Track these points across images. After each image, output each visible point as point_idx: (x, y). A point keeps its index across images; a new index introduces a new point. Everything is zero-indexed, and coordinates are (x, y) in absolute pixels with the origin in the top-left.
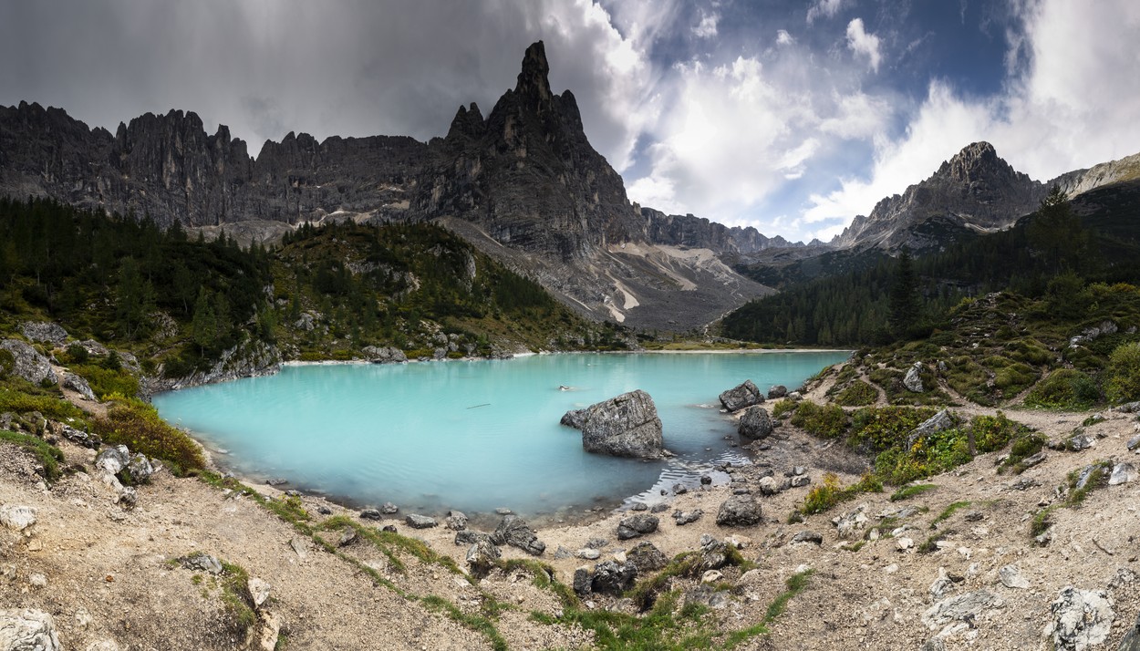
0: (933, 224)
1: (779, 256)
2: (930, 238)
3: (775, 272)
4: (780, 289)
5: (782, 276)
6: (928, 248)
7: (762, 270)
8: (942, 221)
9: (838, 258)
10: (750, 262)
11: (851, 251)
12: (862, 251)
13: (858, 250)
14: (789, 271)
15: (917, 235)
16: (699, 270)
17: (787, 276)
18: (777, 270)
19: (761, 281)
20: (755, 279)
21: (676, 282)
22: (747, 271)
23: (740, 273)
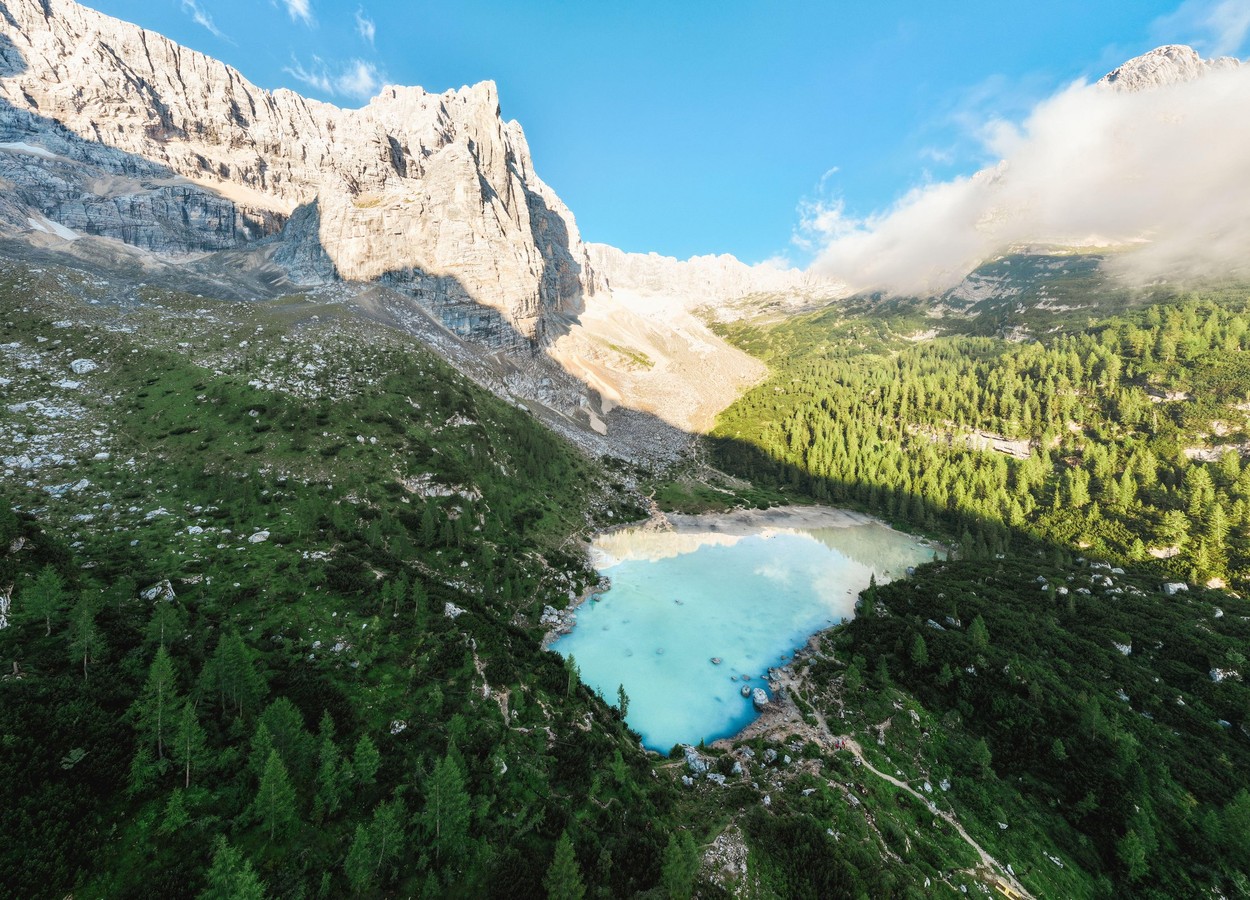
1: (766, 306)
2: (1001, 283)
3: (760, 335)
5: (770, 342)
6: (996, 301)
7: (744, 332)
10: (730, 320)
11: (867, 301)
14: (779, 334)
15: (977, 280)
16: (669, 334)
17: (775, 342)
18: (764, 331)
19: (743, 348)
20: (736, 344)
21: (646, 357)
22: (726, 332)
23: (718, 334)
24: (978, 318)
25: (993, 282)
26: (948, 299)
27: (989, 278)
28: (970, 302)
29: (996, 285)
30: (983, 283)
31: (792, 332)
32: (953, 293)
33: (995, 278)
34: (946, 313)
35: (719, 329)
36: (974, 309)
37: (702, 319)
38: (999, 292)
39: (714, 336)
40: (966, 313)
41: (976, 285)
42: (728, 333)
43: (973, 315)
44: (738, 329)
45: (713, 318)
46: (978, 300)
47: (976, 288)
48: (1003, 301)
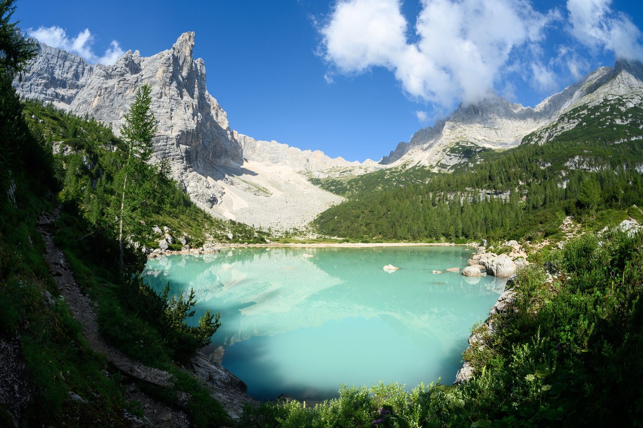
0: (462, 146)
1: (344, 172)
2: (460, 157)
3: (342, 184)
4: (348, 197)
5: (348, 187)
6: (460, 164)
7: (331, 182)
8: (467, 144)
9: (391, 173)
10: (322, 177)
11: (400, 168)
12: (408, 167)
13: (405, 167)
14: (353, 183)
15: (450, 155)
16: (283, 182)
17: (352, 187)
18: (344, 182)
19: (331, 191)
20: (327, 189)
21: (267, 190)
22: (320, 183)
23: (315, 184)
24: (454, 172)
25: (456, 156)
26: (439, 164)
27: (455, 154)
28: (449, 166)
29: (458, 158)
30: (452, 157)
31: (360, 182)
32: (441, 162)
33: (457, 155)
34: (439, 171)
35: (316, 182)
36: (451, 168)
37: (304, 176)
38: (460, 160)
39: (312, 185)
40: (448, 171)
41: (450, 158)
42: (321, 183)
43: (451, 171)
44: (328, 181)
45: (311, 176)
46: (452, 164)
47: (450, 159)
48: (462, 164)
